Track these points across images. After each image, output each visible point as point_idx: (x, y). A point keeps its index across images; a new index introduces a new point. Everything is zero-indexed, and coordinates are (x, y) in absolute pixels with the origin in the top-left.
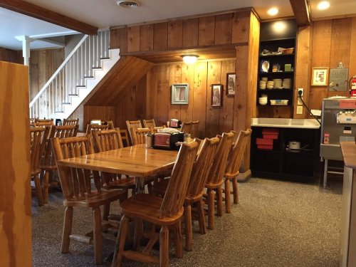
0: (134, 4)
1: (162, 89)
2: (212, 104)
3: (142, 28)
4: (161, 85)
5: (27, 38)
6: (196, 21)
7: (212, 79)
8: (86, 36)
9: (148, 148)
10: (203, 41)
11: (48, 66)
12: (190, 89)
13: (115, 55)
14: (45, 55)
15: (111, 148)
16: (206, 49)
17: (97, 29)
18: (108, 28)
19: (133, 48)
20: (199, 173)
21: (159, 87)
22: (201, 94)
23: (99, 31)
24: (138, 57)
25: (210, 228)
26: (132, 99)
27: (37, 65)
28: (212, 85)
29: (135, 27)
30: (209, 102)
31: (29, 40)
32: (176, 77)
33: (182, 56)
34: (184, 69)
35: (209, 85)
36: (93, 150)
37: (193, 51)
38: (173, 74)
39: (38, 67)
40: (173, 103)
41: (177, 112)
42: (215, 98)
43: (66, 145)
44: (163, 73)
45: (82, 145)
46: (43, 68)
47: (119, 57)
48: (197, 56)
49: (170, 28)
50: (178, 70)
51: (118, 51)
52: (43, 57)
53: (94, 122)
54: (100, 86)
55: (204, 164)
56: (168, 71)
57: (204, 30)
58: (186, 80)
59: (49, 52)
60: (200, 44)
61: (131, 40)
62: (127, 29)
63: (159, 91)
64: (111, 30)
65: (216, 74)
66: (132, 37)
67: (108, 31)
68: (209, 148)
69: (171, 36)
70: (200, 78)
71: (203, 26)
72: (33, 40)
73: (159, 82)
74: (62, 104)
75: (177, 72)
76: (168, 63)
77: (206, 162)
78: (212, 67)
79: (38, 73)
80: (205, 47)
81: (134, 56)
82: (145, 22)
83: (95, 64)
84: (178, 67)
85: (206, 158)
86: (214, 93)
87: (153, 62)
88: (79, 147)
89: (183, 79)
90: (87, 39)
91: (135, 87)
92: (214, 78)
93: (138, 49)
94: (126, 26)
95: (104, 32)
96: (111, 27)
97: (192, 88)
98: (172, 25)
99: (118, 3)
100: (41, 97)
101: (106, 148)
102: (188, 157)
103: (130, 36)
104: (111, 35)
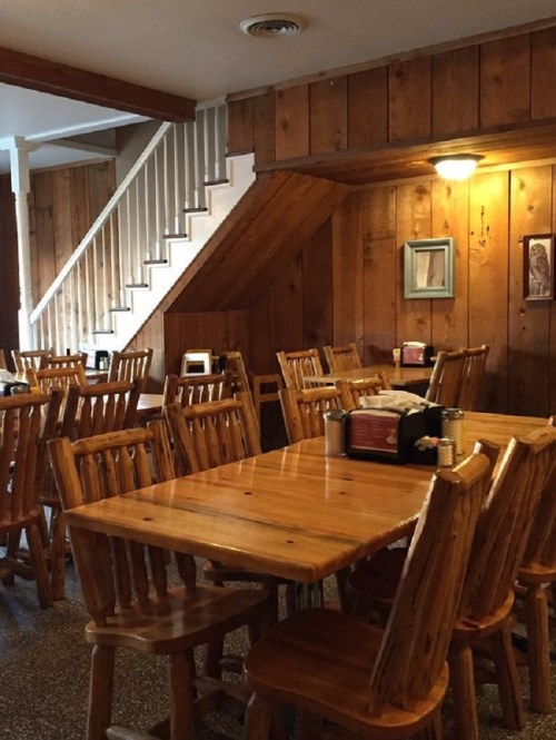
0: (287, 24)
1: (376, 256)
2: (526, 292)
3: (314, 90)
4: (372, 245)
5: (20, 142)
6: (472, 54)
7: (523, 219)
8: (166, 125)
9: (333, 455)
10: (495, 112)
11: (77, 209)
12: (457, 253)
13: (243, 171)
14: (68, 182)
15: (225, 455)
16: (503, 136)
17: (194, 103)
18: (222, 100)
19: (291, 148)
20: (497, 547)
21: (367, 250)
22: (491, 265)
23: (197, 109)
24: (304, 171)
25: (536, 708)
26: (292, 287)
27: (51, 209)
28: (526, 240)
29: (294, 90)
30: (517, 288)
31: (25, 147)
32: (415, 221)
33: (434, 160)
34: (439, 197)
35: (514, 238)
36: (169, 468)
37: (465, 144)
38: (406, 211)
39: (51, 215)
40: (409, 295)
41: (420, 322)
42: (535, 279)
43: (90, 459)
44: (377, 212)
45: (138, 454)
46: (64, 217)
47: (253, 177)
48: (478, 158)
49: (394, 81)
50: (420, 199)
51: (249, 159)
52: (63, 187)
53: (192, 357)
54: (205, 257)
55: (510, 516)
56: (392, 206)
57: (496, 79)
58: (446, 226)
59: (77, 172)
60: (486, 123)
61: (285, 126)
62: (273, 95)
63: (368, 263)
64: (231, 105)
65: (536, 204)
66: (287, 118)
67: (221, 109)
68: (526, 468)
69: (398, 106)
70: (488, 220)
71: (493, 68)
72: (35, 145)
73: (368, 237)
74: (111, 311)
75: (419, 208)
76: (392, 183)
77: (517, 511)
78: (522, 186)
79: (54, 229)
80: (501, 129)
81: (294, 170)
82: (322, 74)
83: (192, 200)
84: (422, 192)
85: (519, 499)
86: (533, 260)
87: (348, 182)
88: (129, 460)
89: (438, 224)
90: (169, 133)
91: (299, 256)
92: (530, 216)
93: (304, 151)
94: (271, 88)
95: (211, 111)
96: (229, 96)
97: (463, 251)
98: (399, 74)
99: (245, 26)
100: (59, 292)
101: (210, 458)
102: (458, 515)
103: (282, 114)
104: (232, 117)
